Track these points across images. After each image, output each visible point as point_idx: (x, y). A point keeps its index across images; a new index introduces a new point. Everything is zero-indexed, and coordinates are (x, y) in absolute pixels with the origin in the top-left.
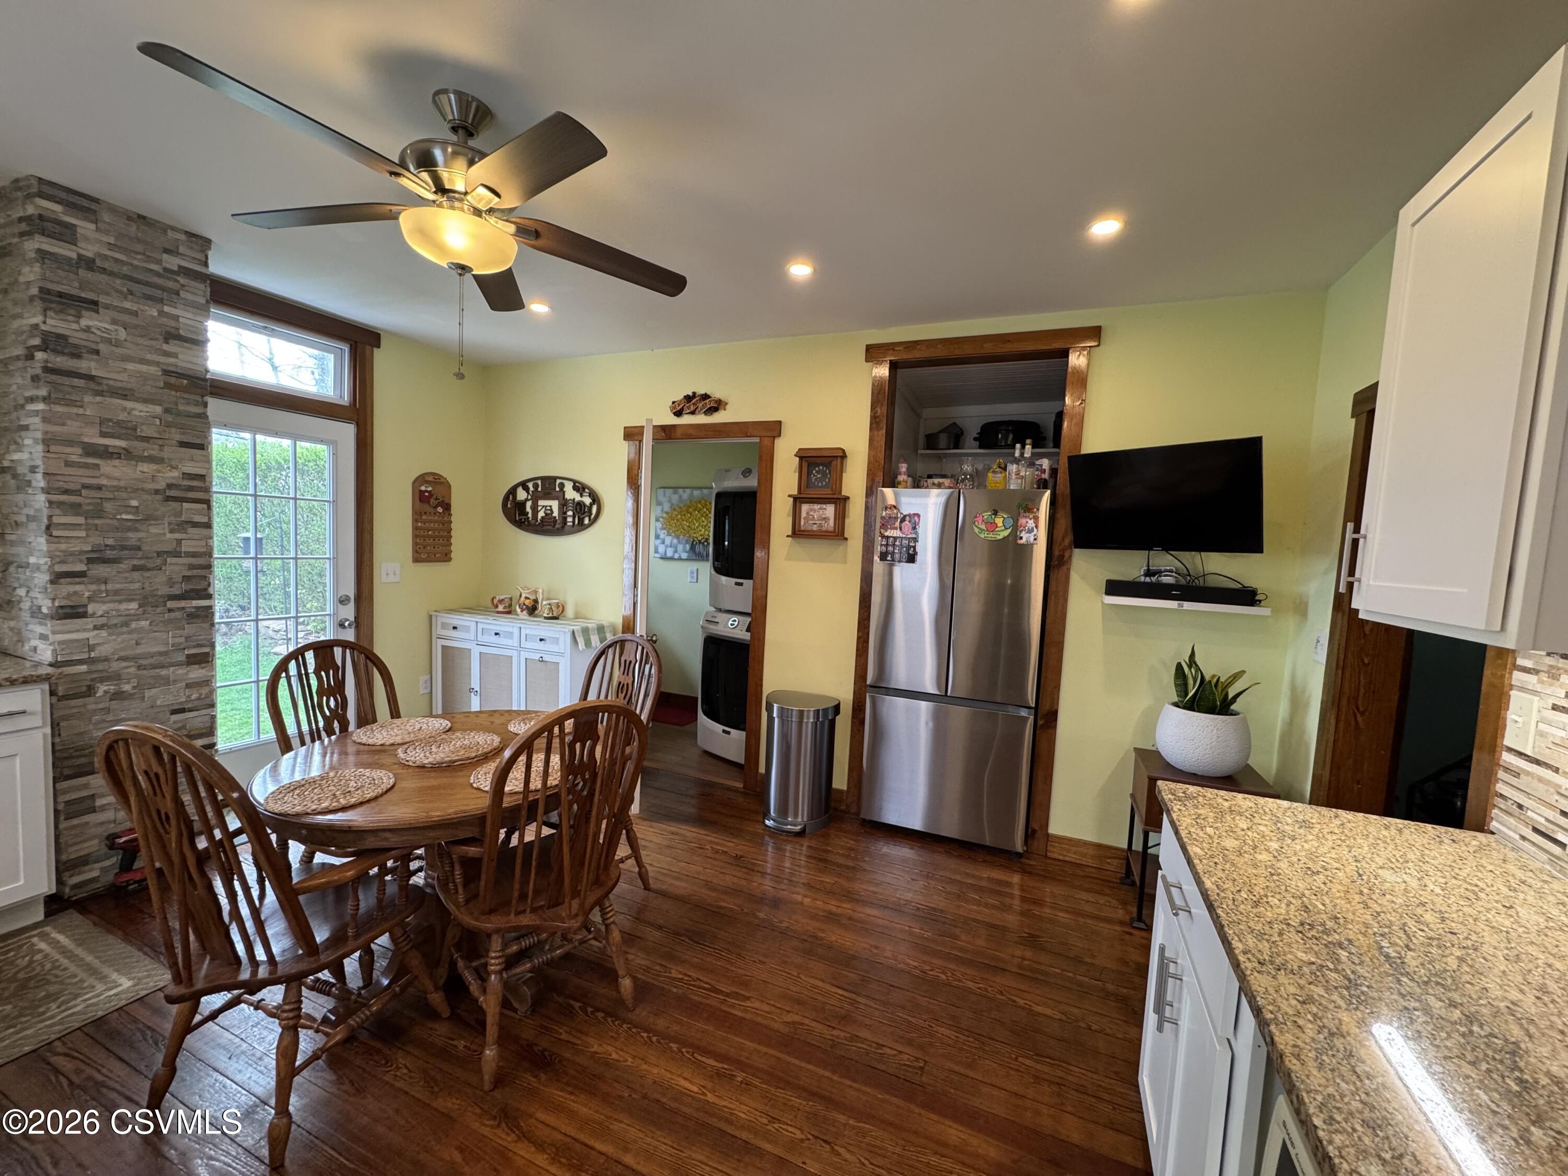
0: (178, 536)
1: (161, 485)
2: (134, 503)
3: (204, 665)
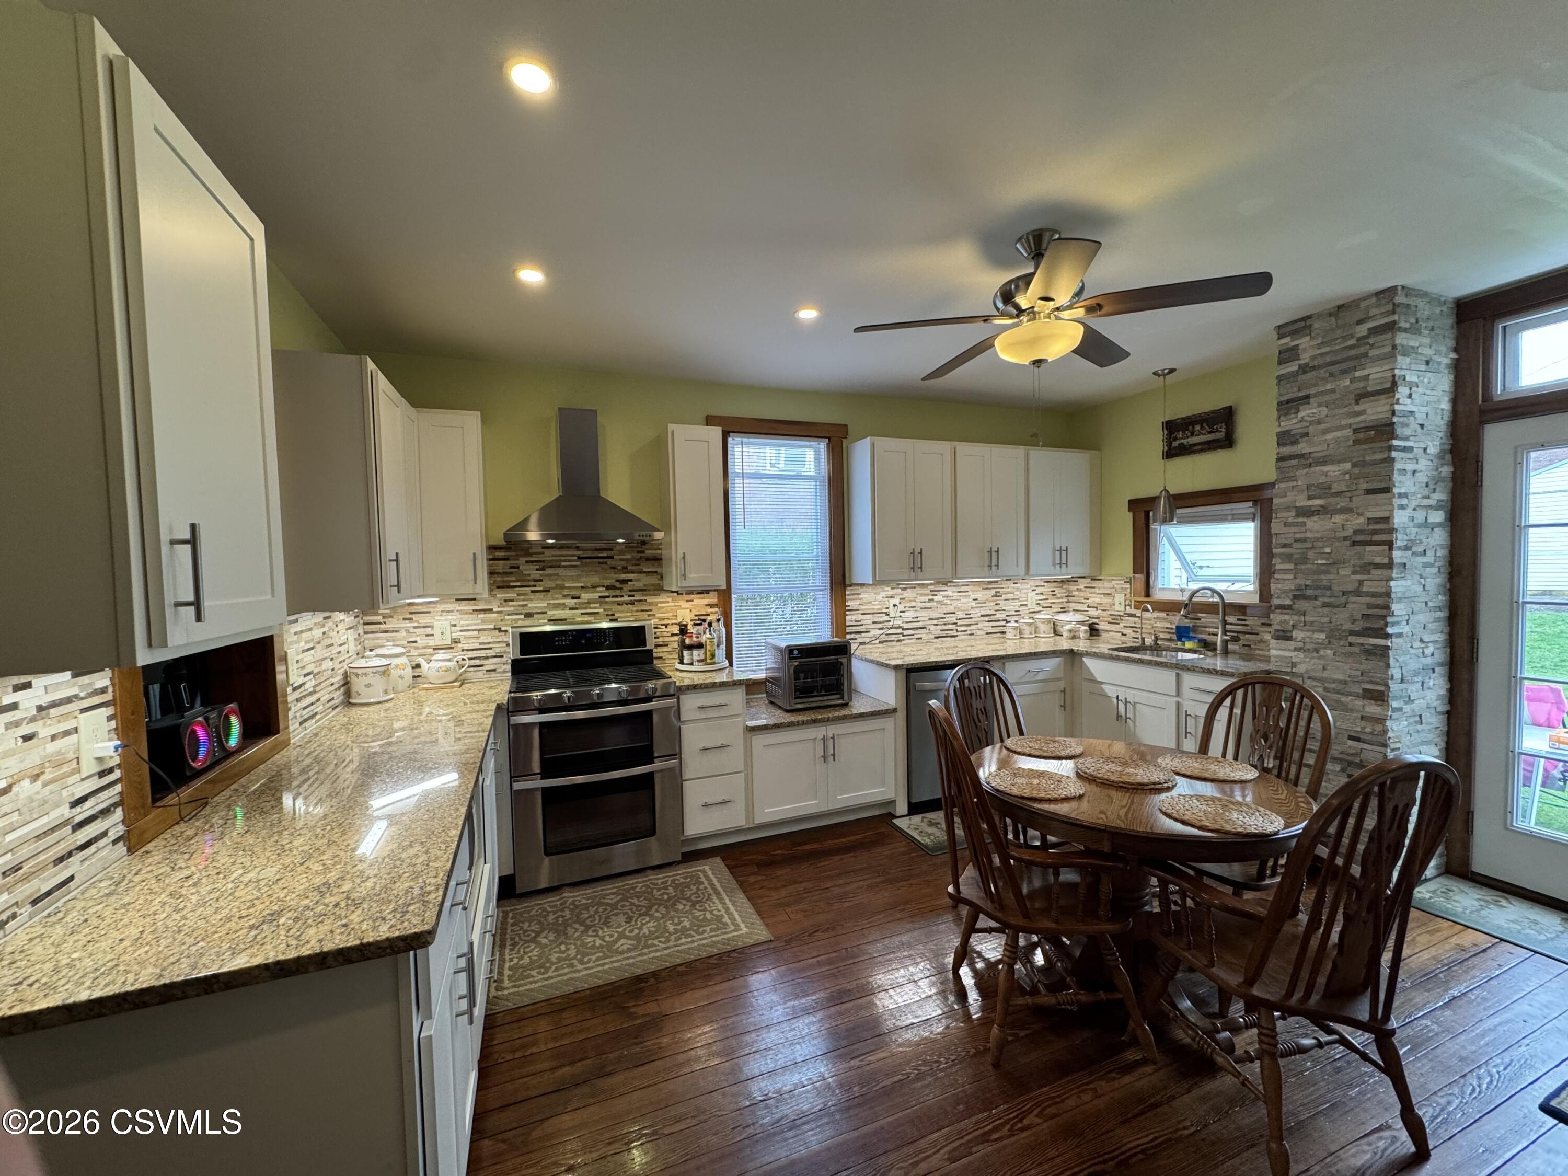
0: (1359, 577)
1: (1349, 532)
2: (1328, 550)
3: (1379, 703)
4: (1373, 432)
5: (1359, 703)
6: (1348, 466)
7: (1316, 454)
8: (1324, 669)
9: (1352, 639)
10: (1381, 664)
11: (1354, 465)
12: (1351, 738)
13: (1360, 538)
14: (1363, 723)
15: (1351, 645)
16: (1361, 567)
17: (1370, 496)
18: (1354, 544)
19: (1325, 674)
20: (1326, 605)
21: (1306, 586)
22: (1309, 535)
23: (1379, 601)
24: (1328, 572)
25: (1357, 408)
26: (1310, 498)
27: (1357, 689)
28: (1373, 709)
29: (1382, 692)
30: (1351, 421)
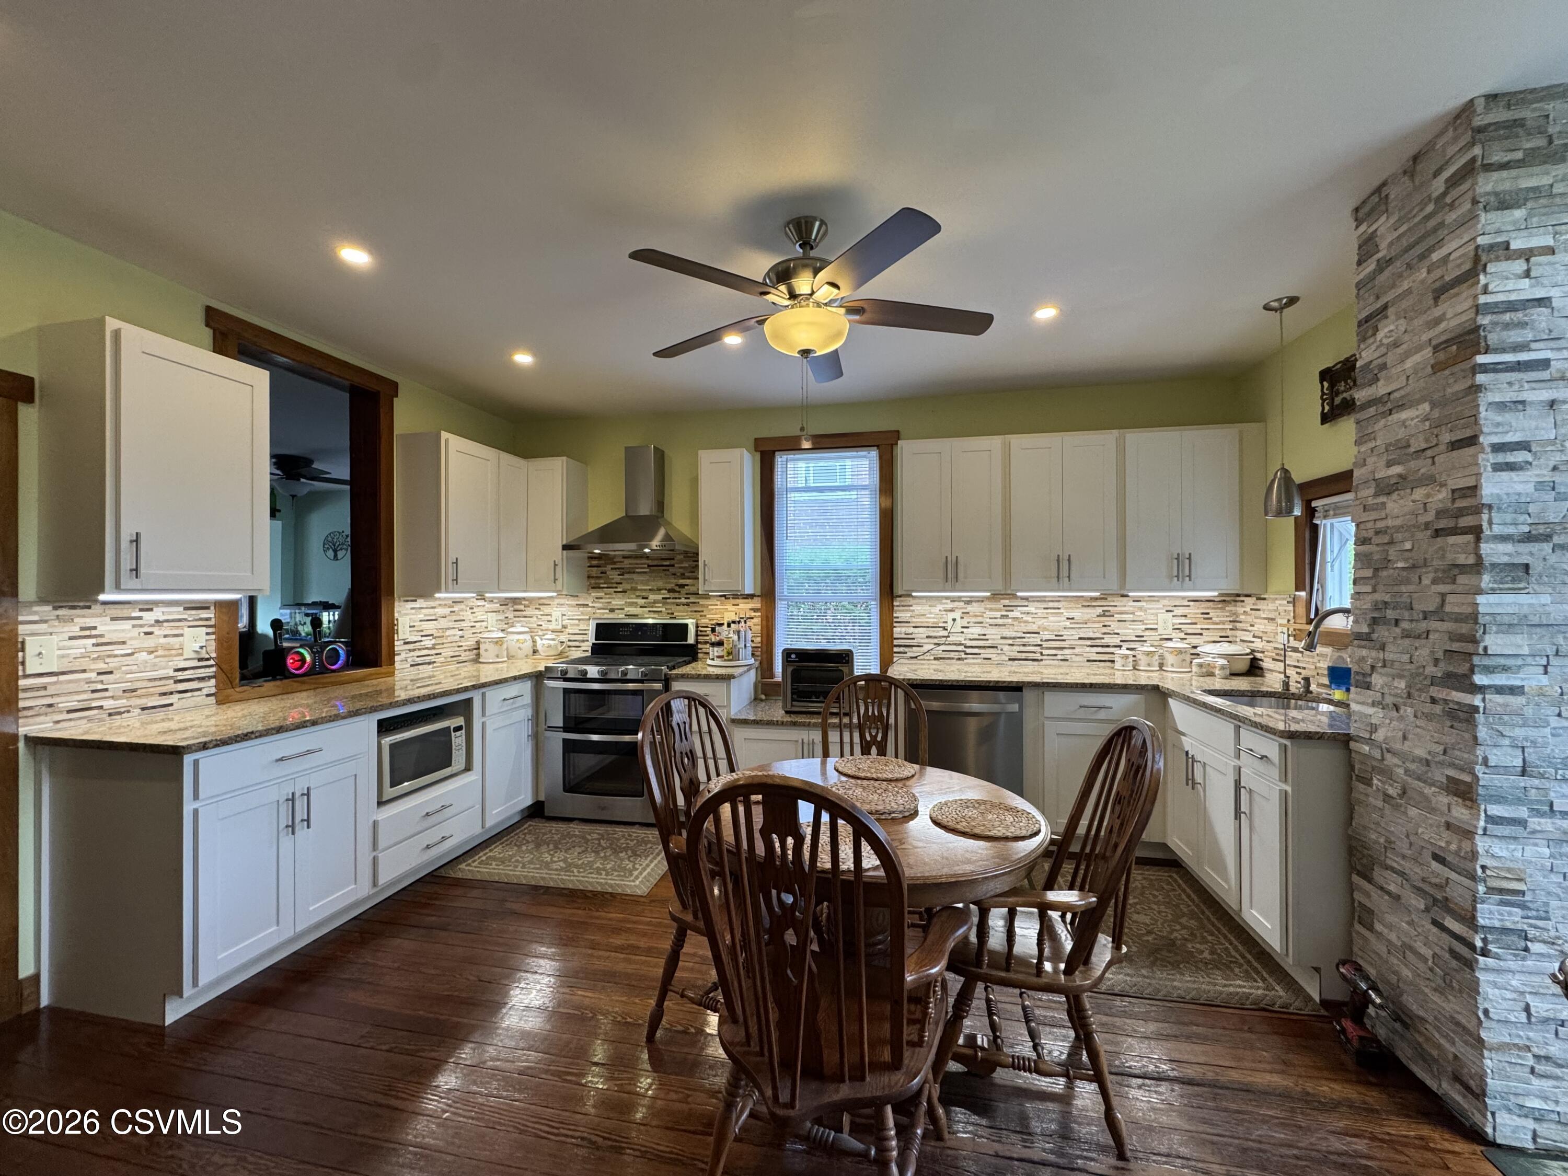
0: (1442, 588)
1: (1430, 516)
2: (1408, 546)
3: (1468, 803)
4: (1455, 347)
5: (1443, 800)
6: (1426, 407)
7: (1396, 395)
8: (1405, 738)
9: (1435, 692)
10: (1467, 736)
11: (1433, 405)
12: (1436, 857)
13: (1442, 524)
14: (1446, 834)
15: (1434, 701)
16: (1444, 571)
17: (1455, 453)
18: (1438, 533)
19: (1407, 746)
20: (1407, 635)
21: (1386, 603)
22: (1390, 522)
23: (1464, 629)
24: (1407, 582)
25: (1437, 312)
26: (1389, 464)
27: (1439, 775)
28: (1460, 813)
29: (1469, 786)
30: (1431, 334)
